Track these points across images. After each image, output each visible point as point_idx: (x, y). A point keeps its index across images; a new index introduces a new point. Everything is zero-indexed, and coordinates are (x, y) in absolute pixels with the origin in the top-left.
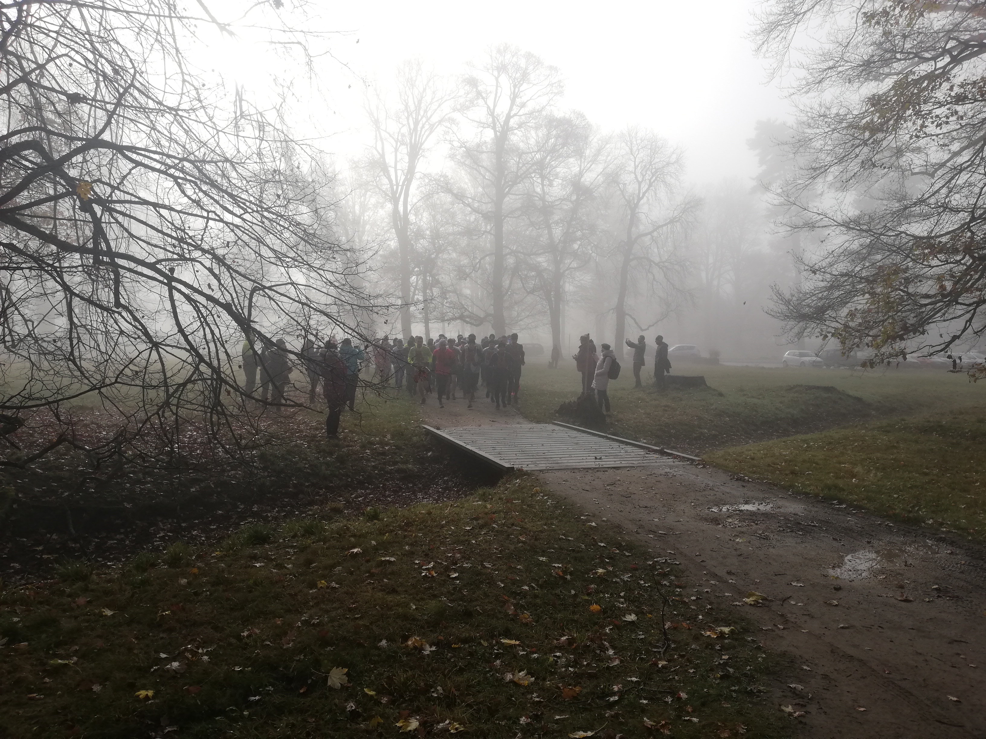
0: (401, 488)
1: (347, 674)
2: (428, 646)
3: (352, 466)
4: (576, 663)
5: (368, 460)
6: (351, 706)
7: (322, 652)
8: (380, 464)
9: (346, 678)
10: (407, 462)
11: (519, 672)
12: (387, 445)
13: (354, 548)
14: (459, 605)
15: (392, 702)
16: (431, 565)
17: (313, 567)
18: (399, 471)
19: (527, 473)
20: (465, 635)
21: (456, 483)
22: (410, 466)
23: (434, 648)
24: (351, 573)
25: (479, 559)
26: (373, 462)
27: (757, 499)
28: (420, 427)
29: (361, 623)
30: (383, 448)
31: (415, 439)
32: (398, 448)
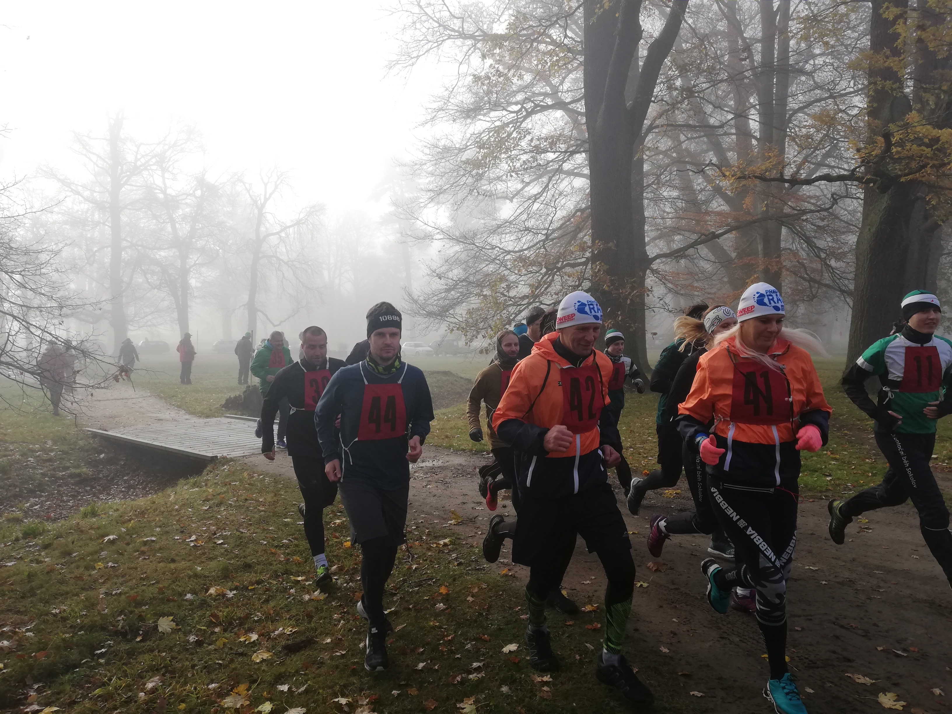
0: (79, 493)
1: (172, 620)
2: (228, 592)
3: (17, 475)
4: (351, 580)
5: (34, 468)
6: (192, 638)
7: (140, 610)
8: (49, 470)
9: (173, 624)
10: (78, 467)
11: (314, 592)
12: (52, 451)
13: (107, 536)
14: (238, 561)
15: (225, 630)
16: (194, 538)
17: (75, 556)
18: (72, 476)
19: (232, 460)
20: (254, 579)
21: (139, 481)
22: (84, 470)
23: (235, 592)
24: (122, 554)
25: (233, 527)
26: (41, 469)
27: (430, 458)
28: (84, 431)
29: (161, 586)
30: (48, 454)
31: (81, 443)
32: (64, 453)
